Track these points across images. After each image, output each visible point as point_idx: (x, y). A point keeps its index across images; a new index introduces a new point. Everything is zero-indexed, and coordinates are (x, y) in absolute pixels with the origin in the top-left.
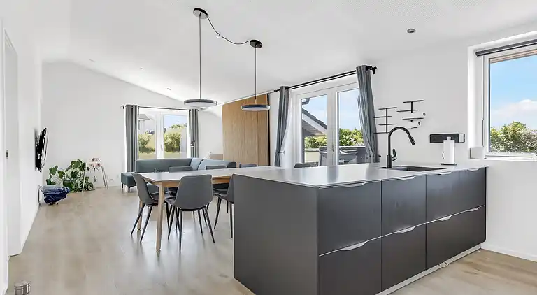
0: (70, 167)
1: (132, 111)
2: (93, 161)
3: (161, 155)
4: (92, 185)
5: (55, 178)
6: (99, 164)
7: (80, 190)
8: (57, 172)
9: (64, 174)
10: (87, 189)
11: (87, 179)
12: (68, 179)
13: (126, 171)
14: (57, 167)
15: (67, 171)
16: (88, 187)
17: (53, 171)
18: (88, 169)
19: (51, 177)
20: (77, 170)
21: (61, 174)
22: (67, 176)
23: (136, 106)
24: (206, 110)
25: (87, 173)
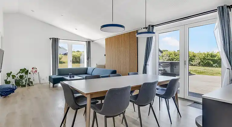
0: (19, 72)
1: (55, 41)
2: (33, 69)
3: (70, 65)
4: (32, 82)
5: (10, 79)
6: (36, 71)
7: (24, 86)
8: (11, 75)
9: (15, 77)
10: (29, 85)
11: (29, 79)
12: (18, 79)
13: (52, 75)
14: (11, 72)
15: (17, 74)
16: (30, 83)
17: (9, 75)
18: (30, 73)
19: (7, 78)
20: (24, 74)
21: (14, 77)
22: (17, 78)
23: (57, 38)
24: (95, 42)
25: (29, 76)
